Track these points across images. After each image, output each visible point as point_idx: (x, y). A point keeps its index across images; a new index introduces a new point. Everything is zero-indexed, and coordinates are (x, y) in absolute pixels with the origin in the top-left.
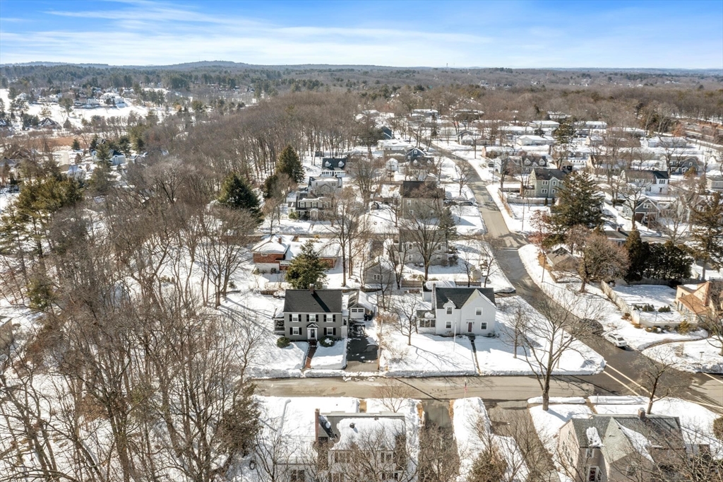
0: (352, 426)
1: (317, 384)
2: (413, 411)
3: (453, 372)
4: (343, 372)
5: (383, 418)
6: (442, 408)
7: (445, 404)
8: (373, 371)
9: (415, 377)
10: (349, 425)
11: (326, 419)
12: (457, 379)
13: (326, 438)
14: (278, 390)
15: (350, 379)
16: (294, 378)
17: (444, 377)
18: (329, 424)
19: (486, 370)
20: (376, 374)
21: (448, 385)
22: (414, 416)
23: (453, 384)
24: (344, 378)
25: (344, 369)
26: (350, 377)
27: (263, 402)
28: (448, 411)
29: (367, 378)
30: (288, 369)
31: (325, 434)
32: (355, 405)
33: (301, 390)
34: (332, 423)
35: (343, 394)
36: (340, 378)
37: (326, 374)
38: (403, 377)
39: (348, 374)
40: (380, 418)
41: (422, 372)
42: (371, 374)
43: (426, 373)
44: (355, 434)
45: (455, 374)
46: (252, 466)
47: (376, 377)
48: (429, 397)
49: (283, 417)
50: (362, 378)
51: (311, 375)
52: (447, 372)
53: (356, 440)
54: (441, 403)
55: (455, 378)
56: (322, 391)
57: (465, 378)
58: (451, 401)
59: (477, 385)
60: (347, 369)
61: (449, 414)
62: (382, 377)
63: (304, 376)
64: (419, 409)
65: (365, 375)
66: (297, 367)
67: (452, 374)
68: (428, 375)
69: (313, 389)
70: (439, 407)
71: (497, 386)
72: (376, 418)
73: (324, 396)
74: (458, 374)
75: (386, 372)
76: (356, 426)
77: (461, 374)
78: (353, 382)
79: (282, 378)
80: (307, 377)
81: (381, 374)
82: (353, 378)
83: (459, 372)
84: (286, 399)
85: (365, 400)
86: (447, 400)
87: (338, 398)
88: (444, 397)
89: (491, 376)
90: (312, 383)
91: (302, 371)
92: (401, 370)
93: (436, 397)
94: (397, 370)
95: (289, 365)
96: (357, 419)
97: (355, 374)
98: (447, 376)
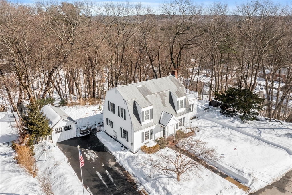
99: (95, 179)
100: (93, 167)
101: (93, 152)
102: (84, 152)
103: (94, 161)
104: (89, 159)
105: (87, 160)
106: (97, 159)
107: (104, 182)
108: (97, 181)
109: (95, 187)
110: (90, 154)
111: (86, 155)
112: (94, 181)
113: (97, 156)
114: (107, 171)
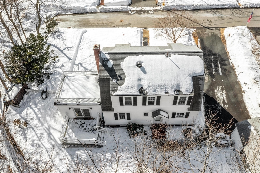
0: (139, 65)
1: (108, 17)
2: (190, 39)
3: (218, 5)
4: (129, 7)
5: (177, 55)
6: (215, 36)
7: (217, 32)
8: (153, 6)
9: (187, 10)
10: (135, 64)
11: (107, 56)
12: (222, 11)
13: (109, 80)
14: (78, 23)
15: (134, 12)
16: (91, 13)
17: (211, 9)
18: (111, 63)
19: (246, 3)
20: (155, 8)
21: (215, 16)
22: (191, 44)
23: (220, 15)
24: (130, 12)
25: (130, 5)
26: (134, 11)
27: (63, 33)
28: (220, 38)
29: (148, 11)
30: (86, 6)
31: (106, 75)
32: (139, 34)
33: (95, 22)
34: (115, 61)
35: (129, 25)
36: (126, 12)
37: (115, 9)
38: (177, 10)
39: (133, 9)
40: (173, 55)
41: (193, 5)
42: (151, 8)
43: (196, 6)
44: (143, 75)
45: (220, 7)
46: (44, 96)
47: (156, 10)
48: (202, 27)
49: (79, 46)
50: (144, 12)
51: (104, 10)
52: (213, 5)
53: (145, 84)
54: (213, 31)
55: (220, 10)
56: (112, 23)
57: (229, 10)
58: (221, 29)
59: (241, 16)
60: (132, 5)
61: (221, 40)
62: (160, 10)
63: (99, 11)
64: (194, 37)
65: (146, 9)
66: (94, 4)
67: (217, 7)
68: (197, 8)
69: (105, 22)
70: (212, 35)
71: (258, 16)
72: (168, 54)
73: (114, 27)
74: (223, 7)
75: (163, 7)
76: (143, 65)
77: (225, 6)
78: (137, 15)
79: (82, 14)
80: (101, 12)
81: (159, 8)
82: (137, 12)
83: (223, 5)
84: (83, 30)
85: (148, 29)
86: (216, 28)
87: (126, 28)
88: (215, 26)
89: (251, 8)
90: (104, 16)
91: (97, 8)
92: (175, 4)
93: (207, 26)
94: (173, 4)
95: (87, 3)
96: (145, 56)
97: (139, 9)
98: (214, 9)
99: (225, 71)
100: (222, 80)
101: (218, 99)
102: (226, 102)
103: (220, 87)
104: (224, 91)
105: (226, 91)
106: (216, 88)
107: (219, 65)
108: (224, 69)
109: (226, 65)
110: (221, 97)
111: (225, 98)
112: (226, 70)
113: (216, 91)
114: (214, 73)
